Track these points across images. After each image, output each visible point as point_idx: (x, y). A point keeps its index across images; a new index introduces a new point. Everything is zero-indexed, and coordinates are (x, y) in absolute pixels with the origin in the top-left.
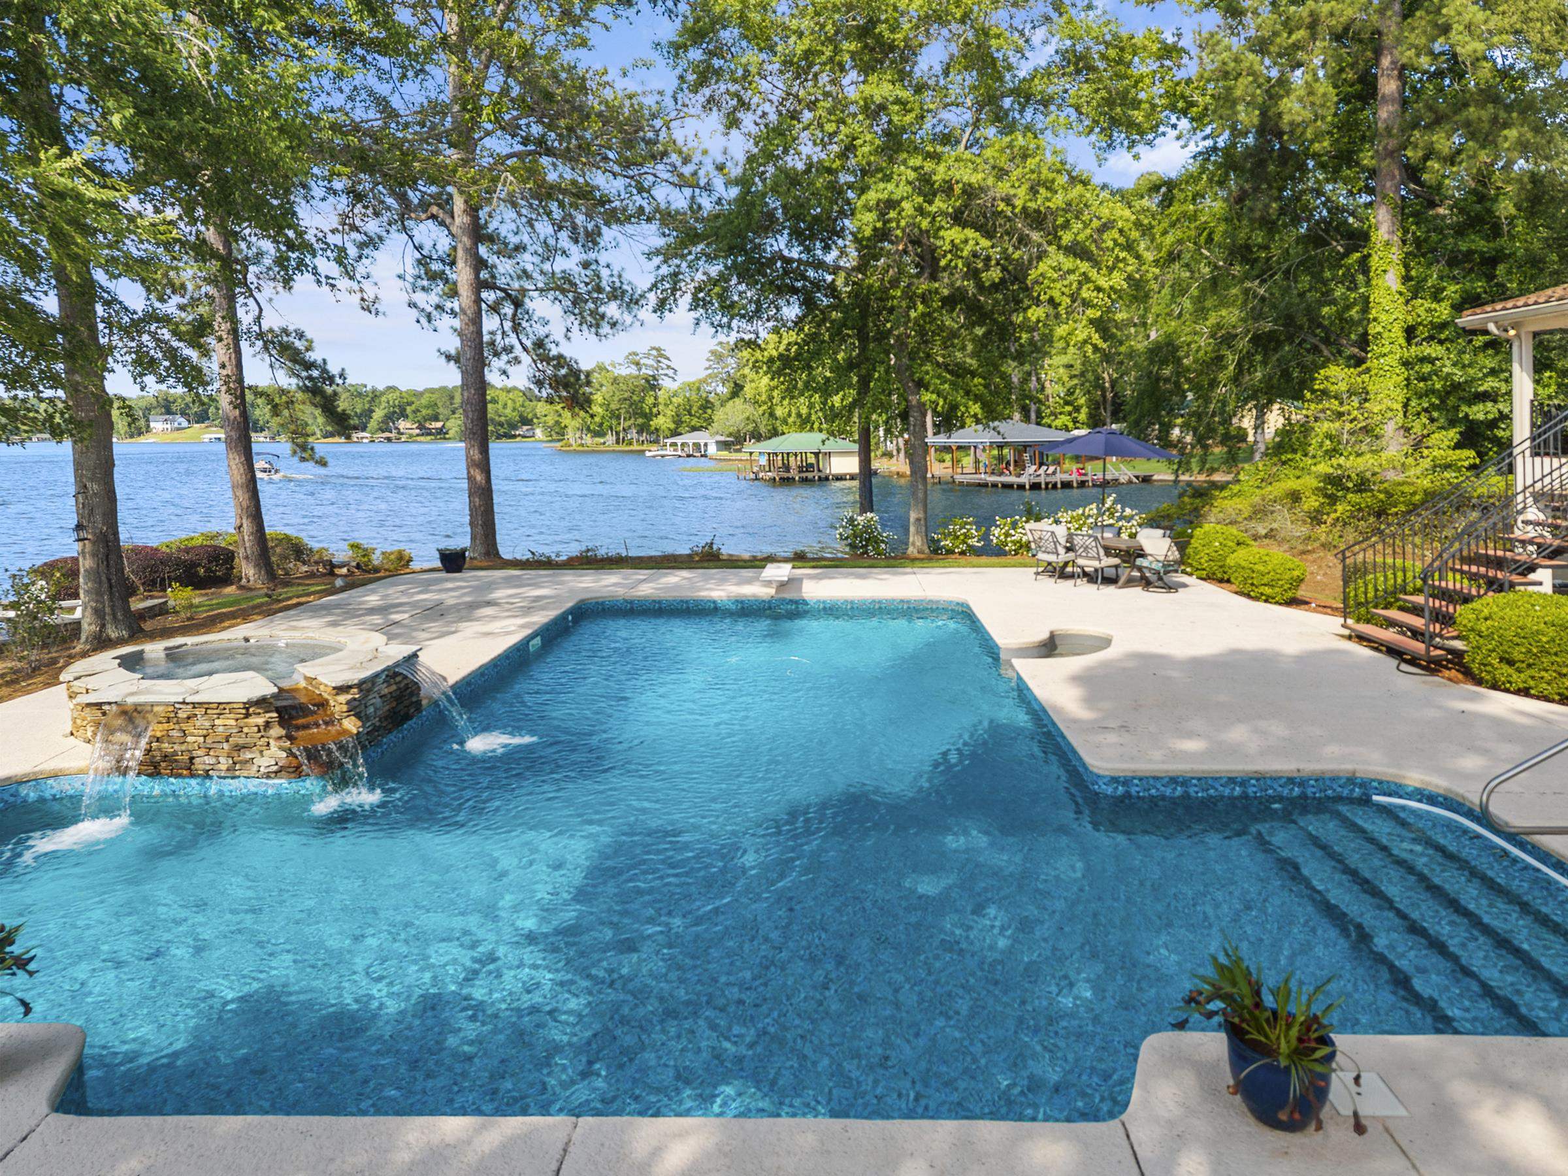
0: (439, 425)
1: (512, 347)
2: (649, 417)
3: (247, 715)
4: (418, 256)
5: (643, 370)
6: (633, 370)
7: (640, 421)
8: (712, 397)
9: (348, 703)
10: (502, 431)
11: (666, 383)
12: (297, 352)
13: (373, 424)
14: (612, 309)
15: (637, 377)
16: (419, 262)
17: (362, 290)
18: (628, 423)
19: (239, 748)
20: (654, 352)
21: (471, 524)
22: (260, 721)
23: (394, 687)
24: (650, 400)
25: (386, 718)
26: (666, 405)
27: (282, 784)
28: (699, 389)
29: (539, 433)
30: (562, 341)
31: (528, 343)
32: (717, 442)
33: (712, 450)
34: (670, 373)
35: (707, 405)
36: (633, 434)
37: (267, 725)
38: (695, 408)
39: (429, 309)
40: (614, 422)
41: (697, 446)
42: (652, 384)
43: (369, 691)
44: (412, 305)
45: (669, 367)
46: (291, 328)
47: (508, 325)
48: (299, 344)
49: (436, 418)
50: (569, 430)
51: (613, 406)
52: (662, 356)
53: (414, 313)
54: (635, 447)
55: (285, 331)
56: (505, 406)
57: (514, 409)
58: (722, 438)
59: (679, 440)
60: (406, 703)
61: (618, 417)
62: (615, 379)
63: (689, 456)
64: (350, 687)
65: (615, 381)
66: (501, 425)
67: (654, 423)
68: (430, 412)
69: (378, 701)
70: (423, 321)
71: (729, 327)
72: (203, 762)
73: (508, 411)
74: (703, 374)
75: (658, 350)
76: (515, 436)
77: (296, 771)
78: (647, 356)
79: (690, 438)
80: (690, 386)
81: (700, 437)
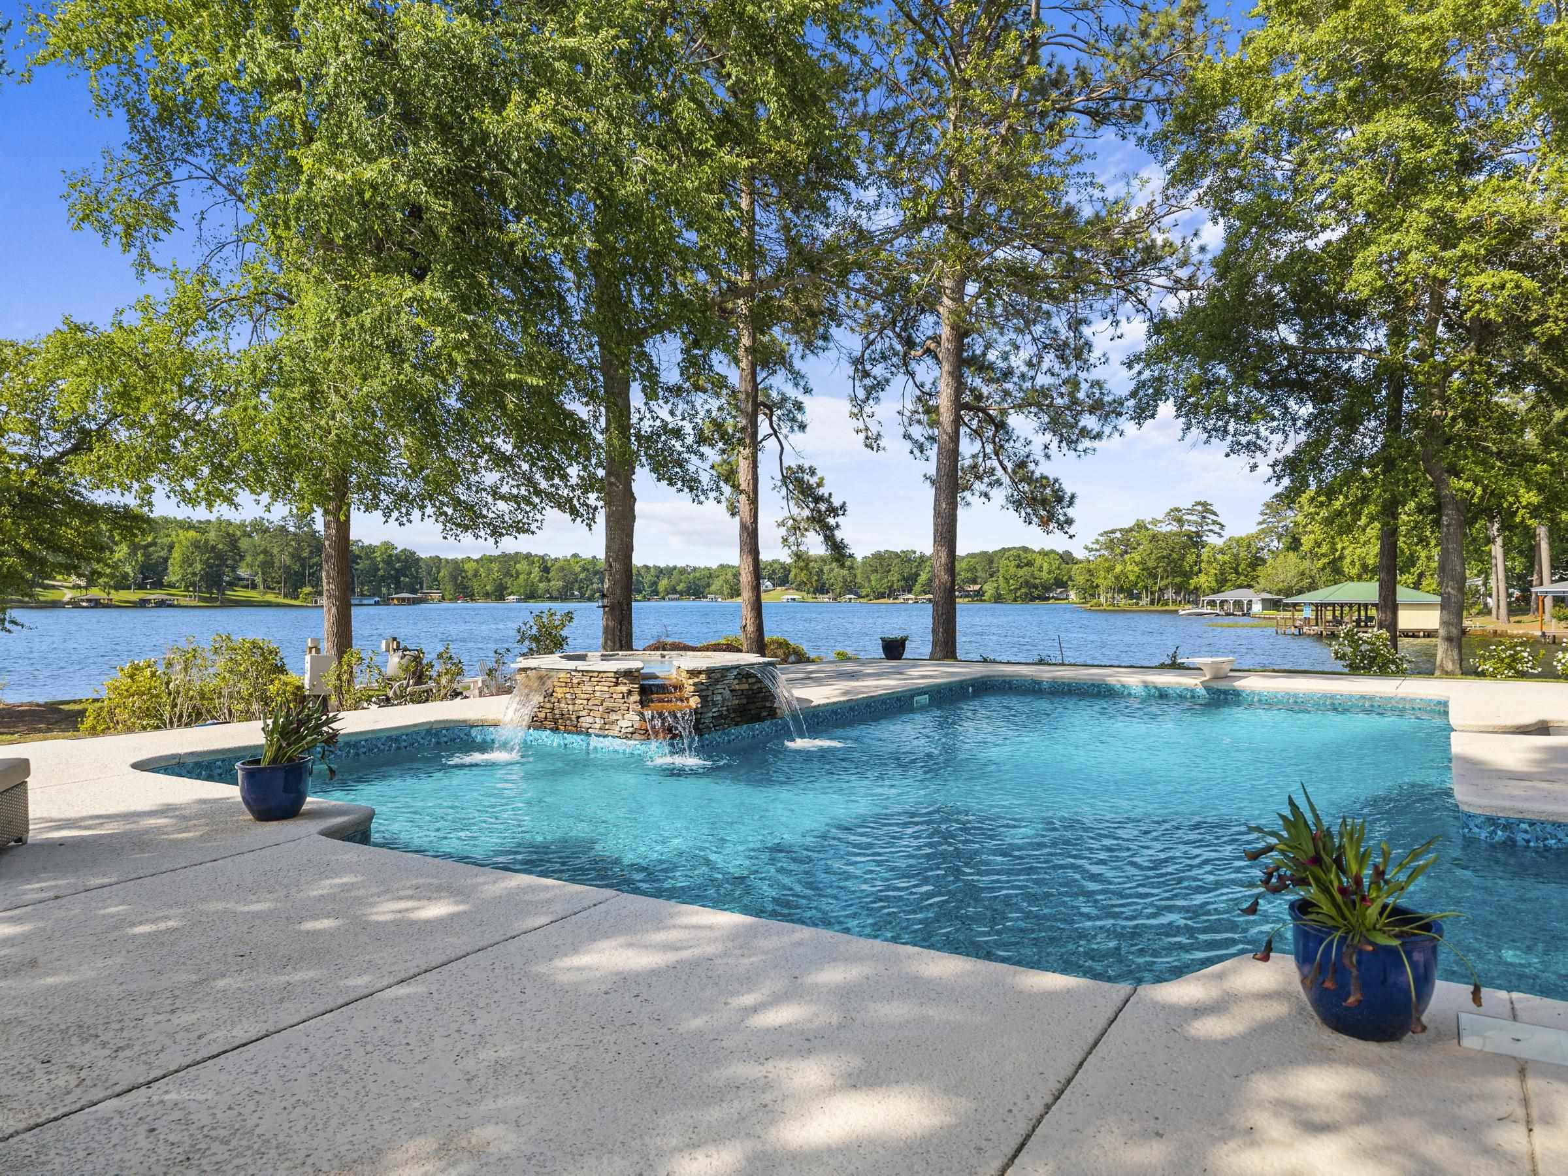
0: (977, 587)
1: (994, 469)
2: (1188, 575)
3: (617, 684)
4: (918, 393)
5: (1186, 527)
6: (1174, 527)
7: (1178, 580)
8: (1265, 554)
9: (695, 684)
10: (1036, 593)
11: (1212, 540)
12: (810, 487)
13: (917, 587)
14: (1089, 422)
15: (1177, 534)
16: (919, 399)
17: (867, 429)
18: (1165, 582)
19: (610, 711)
20: (1199, 508)
21: (934, 631)
22: (624, 689)
23: (746, 686)
24: (1191, 558)
25: (735, 711)
26: (1209, 562)
27: (634, 745)
28: (1249, 546)
29: (1073, 595)
30: (1042, 460)
31: (1010, 466)
32: (1264, 601)
33: (1257, 608)
34: (1216, 528)
35: (1257, 562)
36: (1170, 594)
37: (630, 692)
38: (1242, 566)
39: (922, 440)
40: (1150, 582)
41: (1238, 603)
42: (1195, 541)
43: (717, 681)
44: (907, 436)
45: (1214, 522)
46: (806, 466)
47: (989, 448)
48: (813, 481)
49: (974, 582)
50: (1101, 590)
51: (1150, 564)
52: (1207, 511)
53: (908, 445)
54: (1171, 607)
55: (800, 468)
56: (1041, 569)
57: (1049, 572)
58: (1269, 596)
59: (1218, 598)
60: (759, 705)
61: (1155, 577)
62: (1154, 536)
63: (1228, 614)
64: (700, 672)
65: (1154, 538)
66: (1035, 587)
67: (1193, 582)
68: (969, 575)
69: (727, 693)
70: (916, 451)
71: (1226, 431)
72: (586, 721)
73: (1044, 575)
74: (1254, 529)
75: (1204, 504)
76: (1048, 599)
77: (646, 734)
78: (1191, 511)
79: (1231, 595)
80: (1239, 541)
81: (1244, 595)
